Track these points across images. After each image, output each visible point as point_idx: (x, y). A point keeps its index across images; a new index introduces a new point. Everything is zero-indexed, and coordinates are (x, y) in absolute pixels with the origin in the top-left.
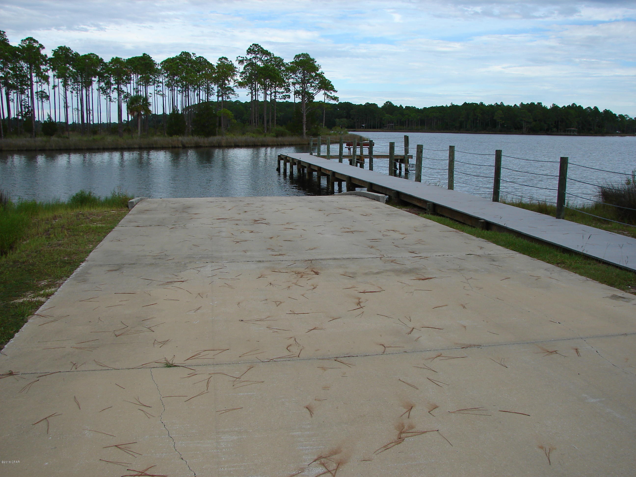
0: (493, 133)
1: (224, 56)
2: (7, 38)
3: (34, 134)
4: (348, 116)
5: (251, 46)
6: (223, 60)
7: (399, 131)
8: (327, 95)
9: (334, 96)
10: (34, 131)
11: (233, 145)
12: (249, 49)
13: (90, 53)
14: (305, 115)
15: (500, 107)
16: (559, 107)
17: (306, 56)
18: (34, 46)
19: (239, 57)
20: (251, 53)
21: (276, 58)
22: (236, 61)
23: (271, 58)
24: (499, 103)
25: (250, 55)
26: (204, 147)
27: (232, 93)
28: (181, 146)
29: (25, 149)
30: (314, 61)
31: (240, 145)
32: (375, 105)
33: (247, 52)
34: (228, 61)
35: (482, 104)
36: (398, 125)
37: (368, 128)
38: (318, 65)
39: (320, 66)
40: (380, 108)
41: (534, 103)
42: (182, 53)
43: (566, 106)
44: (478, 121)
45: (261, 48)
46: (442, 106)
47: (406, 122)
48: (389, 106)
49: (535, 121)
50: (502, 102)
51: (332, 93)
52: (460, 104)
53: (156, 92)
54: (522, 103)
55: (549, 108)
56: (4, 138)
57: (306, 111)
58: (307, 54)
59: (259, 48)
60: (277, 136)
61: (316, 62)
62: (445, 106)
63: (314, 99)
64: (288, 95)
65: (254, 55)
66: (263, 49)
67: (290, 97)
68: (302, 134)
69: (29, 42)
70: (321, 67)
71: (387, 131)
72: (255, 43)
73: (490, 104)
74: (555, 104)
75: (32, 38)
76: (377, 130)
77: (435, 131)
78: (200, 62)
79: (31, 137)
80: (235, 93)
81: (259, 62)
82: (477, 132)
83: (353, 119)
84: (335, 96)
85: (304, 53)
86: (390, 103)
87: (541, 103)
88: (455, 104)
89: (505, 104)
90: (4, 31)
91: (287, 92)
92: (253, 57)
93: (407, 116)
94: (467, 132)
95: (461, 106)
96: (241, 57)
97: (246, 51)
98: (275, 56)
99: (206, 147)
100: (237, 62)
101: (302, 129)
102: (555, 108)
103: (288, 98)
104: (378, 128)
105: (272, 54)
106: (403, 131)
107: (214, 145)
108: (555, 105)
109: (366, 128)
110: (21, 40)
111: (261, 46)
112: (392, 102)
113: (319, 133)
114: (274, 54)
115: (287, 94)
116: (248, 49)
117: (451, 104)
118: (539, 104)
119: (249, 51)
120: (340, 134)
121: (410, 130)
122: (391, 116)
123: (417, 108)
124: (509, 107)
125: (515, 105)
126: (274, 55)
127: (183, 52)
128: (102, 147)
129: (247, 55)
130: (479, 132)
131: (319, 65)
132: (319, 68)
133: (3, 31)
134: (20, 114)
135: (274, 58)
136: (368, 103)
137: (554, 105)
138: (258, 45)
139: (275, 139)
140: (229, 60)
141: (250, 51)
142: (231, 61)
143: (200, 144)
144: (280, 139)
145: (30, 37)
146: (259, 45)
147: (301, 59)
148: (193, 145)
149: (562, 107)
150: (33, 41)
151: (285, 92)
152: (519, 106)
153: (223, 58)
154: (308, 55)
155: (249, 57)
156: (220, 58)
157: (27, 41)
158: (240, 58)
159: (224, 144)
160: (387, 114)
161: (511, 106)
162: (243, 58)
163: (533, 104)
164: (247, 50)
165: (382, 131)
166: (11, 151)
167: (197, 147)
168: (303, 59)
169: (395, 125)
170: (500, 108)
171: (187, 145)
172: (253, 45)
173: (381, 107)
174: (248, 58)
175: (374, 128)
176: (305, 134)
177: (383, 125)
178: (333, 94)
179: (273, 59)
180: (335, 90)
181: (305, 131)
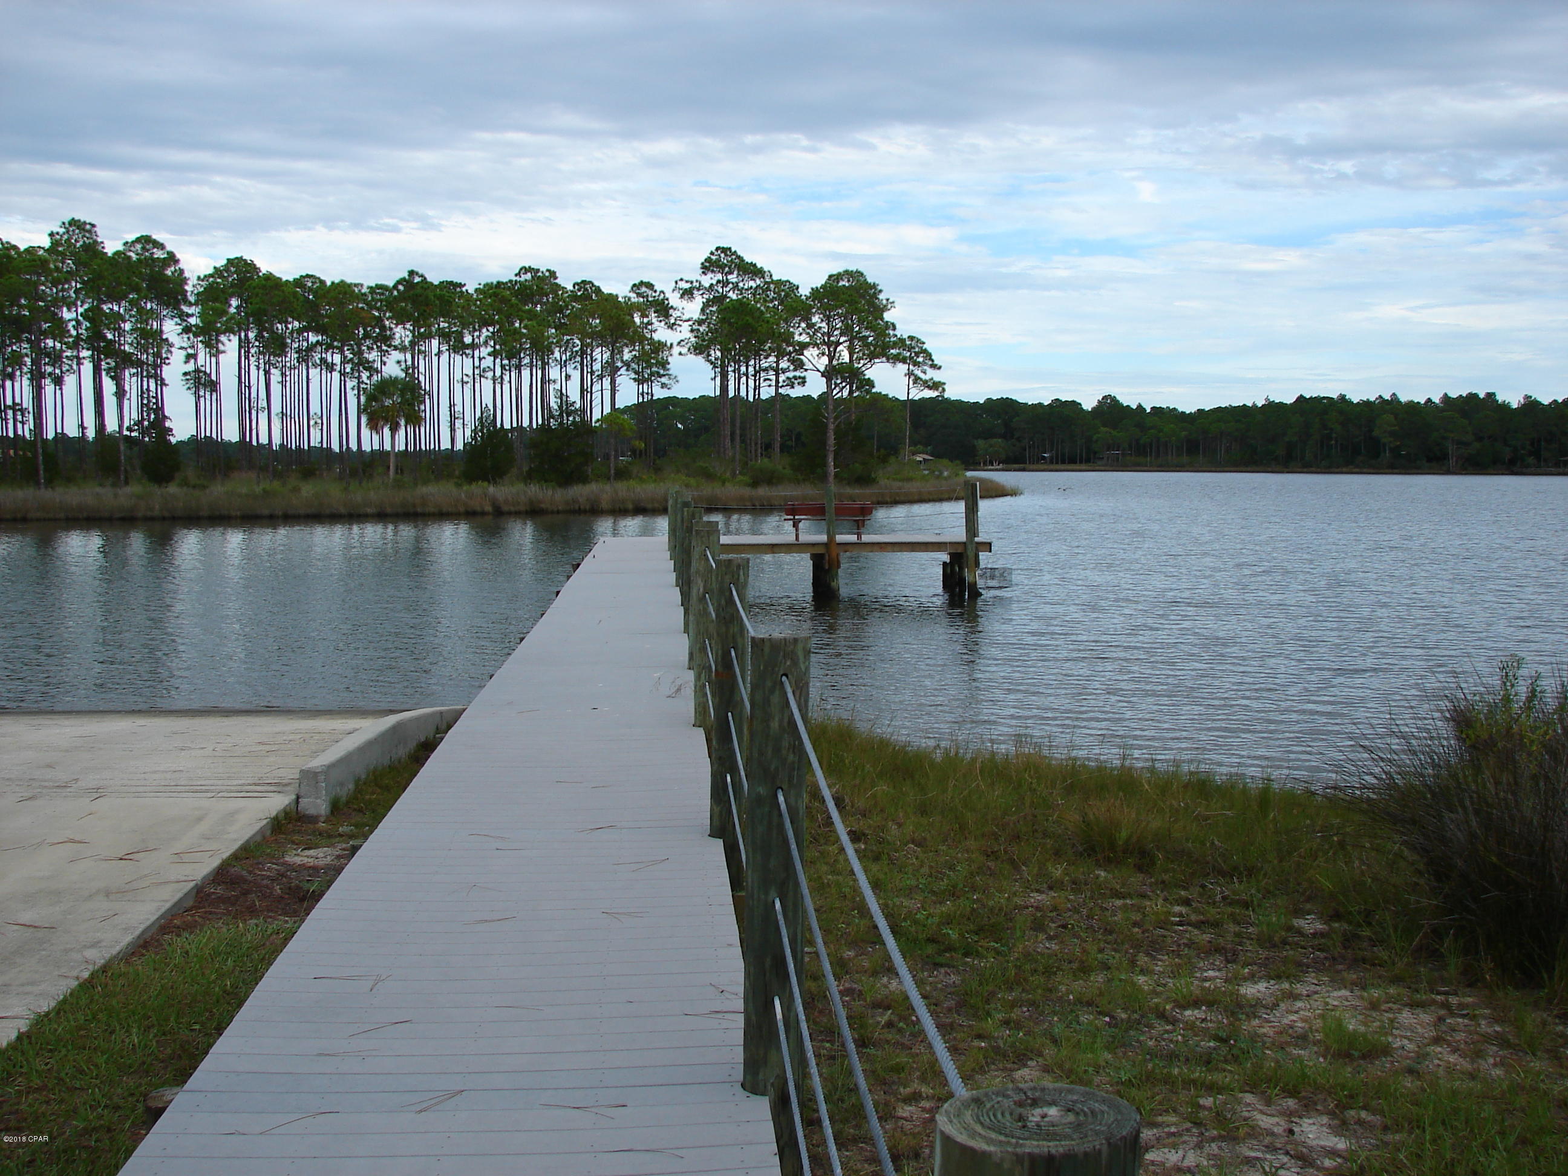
0: (1372, 471)
1: (645, 280)
2: (99, 240)
3: (122, 477)
4: (1008, 433)
5: (712, 253)
6: (644, 289)
7: (1133, 469)
8: (916, 376)
9: (932, 379)
10: (123, 468)
11: (630, 506)
12: (708, 260)
13: (304, 274)
14: (832, 426)
15: (1390, 407)
16: (1540, 404)
17: (856, 276)
18: (156, 256)
19: (681, 280)
20: (713, 271)
21: (779, 283)
22: (674, 290)
23: (766, 283)
24: (1387, 397)
25: (710, 275)
26: (552, 512)
27: (662, 372)
28: (489, 508)
29: (85, 515)
30: (876, 289)
31: (649, 506)
32: (1074, 405)
33: (702, 268)
34: (655, 291)
35: (1342, 397)
36: (1131, 455)
37: (1057, 463)
38: (888, 300)
39: (893, 302)
40: (1088, 412)
41: (1475, 396)
42: (521, 269)
43: (1560, 401)
44: (1333, 442)
45: (739, 257)
46: (1244, 405)
47: (1151, 445)
48: (1110, 406)
49: (1480, 439)
50: (1394, 394)
51: (927, 372)
52: (1289, 399)
53: (477, 372)
54: (1446, 395)
55: (1515, 405)
56: (46, 488)
57: (836, 418)
58: (859, 272)
59: (734, 257)
60: (755, 484)
61: (881, 291)
62: (1250, 404)
63: (873, 387)
64: (800, 377)
65: (719, 277)
66: (743, 261)
67: (805, 382)
68: (824, 478)
69: (143, 248)
70: (896, 304)
71: (1103, 468)
72: (722, 246)
73: (1365, 399)
74: (1529, 394)
75: (150, 237)
76: (1078, 468)
77: (1226, 469)
78: (586, 297)
79: (114, 485)
80: (670, 372)
81: (731, 292)
82: (1332, 470)
83: (1018, 440)
84: (936, 379)
85: (850, 269)
86: (1114, 399)
87: (1494, 394)
88: (1277, 401)
89: (1403, 398)
90: (93, 222)
91: (795, 370)
92: (719, 282)
93: (1152, 431)
94: (1305, 470)
95: (1291, 404)
96: (687, 282)
97: (700, 266)
98: (775, 278)
99: (558, 512)
100: (677, 295)
101: (825, 465)
102: (1531, 405)
103: (799, 383)
104: (1081, 462)
105: (767, 273)
106: (1145, 468)
107: (580, 509)
108: (1531, 397)
109: (1052, 462)
110: (124, 241)
111: (739, 253)
112: (1118, 398)
113: (873, 476)
114: (772, 271)
115: (797, 374)
116: (706, 260)
117: (1267, 399)
118: (1490, 396)
119: (707, 264)
120: (938, 477)
121: (1161, 466)
122: (1114, 433)
123: (1180, 410)
124: (1412, 406)
125: (1429, 400)
126: (771, 276)
127: (525, 268)
128: (280, 513)
129: (703, 276)
130: (1336, 470)
131: (891, 300)
132: (889, 306)
133: (90, 224)
134: (136, 427)
135: (773, 282)
136: (1057, 400)
137: (1527, 397)
138: (730, 249)
139: (747, 492)
140: (658, 288)
141: (708, 266)
142: (662, 292)
143: (543, 506)
144: (762, 491)
145: (144, 234)
146: (733, 250)
147: (844, 286)
148: (522, 508)
149: (1550, 404)
150: (151, 245)
151: (792, 367)
152: (1437, 401)
153: (642, 283)
154: (862, 274)
155: (707, 280)
156: (634, 285)
157: (136, 244)
158: (683, 282)
159: (604, 505)
160: (1105, 425)
161: (1418, 403)
162: (692, 282)
163: (1473, 396)
164: (702, 264)
165: (1090, 468)
166: (50, 520)
167: (533, 512)
168: (847, 285)
169: (1123, 455)
170: (1388, 407)
171: (505, 508)
172: (717, 249)
173: (1090, 410)
174: (702, 283)
175: (1072, 461)
176: (831, 479)
177: (1095, 453)
178: (931, 374)
179: (772, 286)
180: (935, 362)
181: (832, 469)
